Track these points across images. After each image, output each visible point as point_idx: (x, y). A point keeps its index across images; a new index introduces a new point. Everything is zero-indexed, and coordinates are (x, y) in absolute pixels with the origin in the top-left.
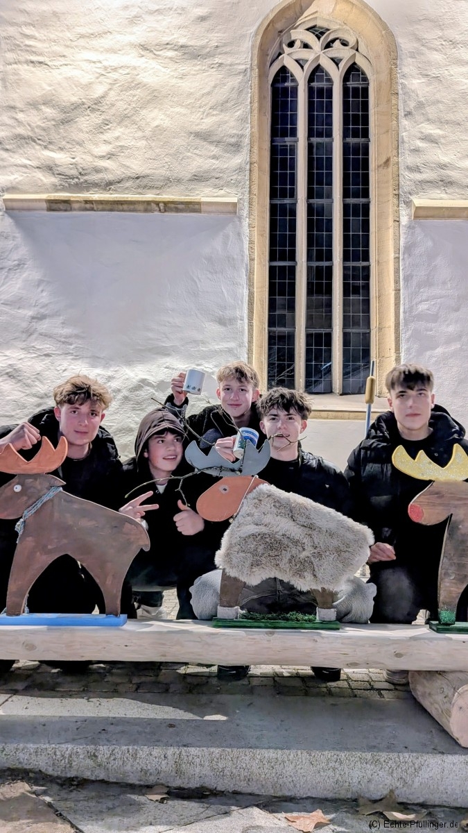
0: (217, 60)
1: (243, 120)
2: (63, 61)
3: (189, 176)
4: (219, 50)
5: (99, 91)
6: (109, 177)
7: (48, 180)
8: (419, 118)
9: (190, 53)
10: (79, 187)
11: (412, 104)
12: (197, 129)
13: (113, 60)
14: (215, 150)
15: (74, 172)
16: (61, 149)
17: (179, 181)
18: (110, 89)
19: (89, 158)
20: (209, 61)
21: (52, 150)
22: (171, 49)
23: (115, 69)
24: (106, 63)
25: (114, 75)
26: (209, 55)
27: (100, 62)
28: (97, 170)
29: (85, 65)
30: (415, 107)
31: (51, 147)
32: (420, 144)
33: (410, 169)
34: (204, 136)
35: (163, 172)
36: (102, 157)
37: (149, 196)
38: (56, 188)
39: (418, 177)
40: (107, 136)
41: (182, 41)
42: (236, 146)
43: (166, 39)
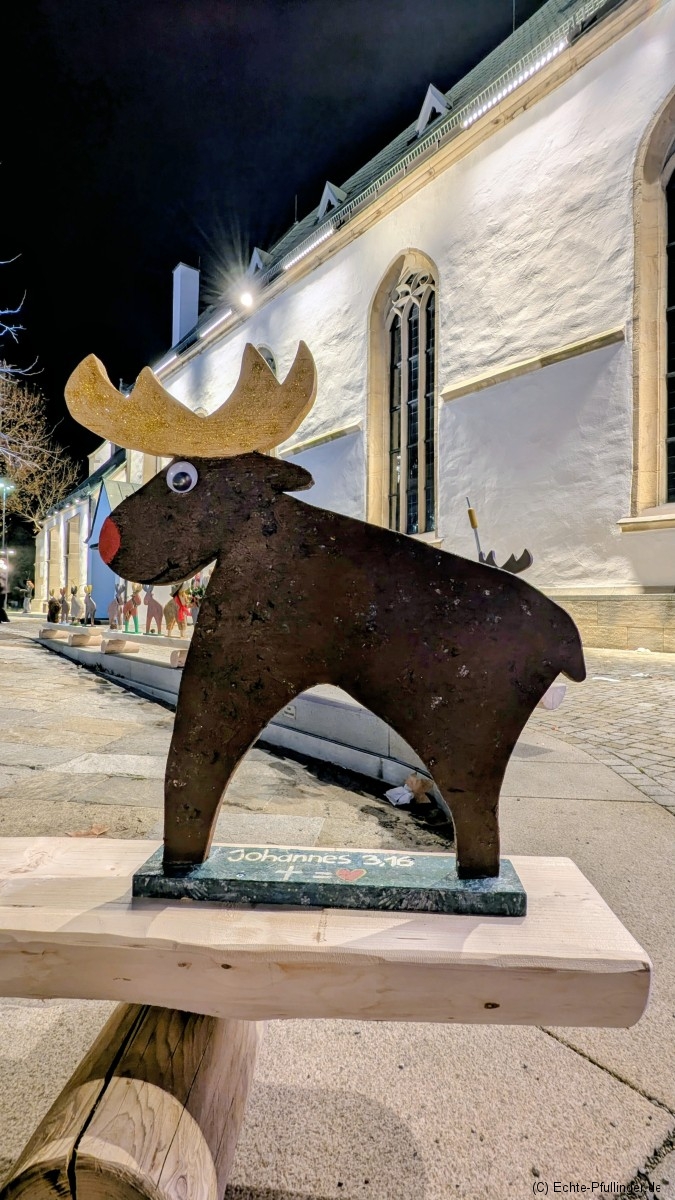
0: (353, 335)
1: (363, 369)
3: (341, 414)
4: (354, 328)
6: (313, 427)
8: (450, 324)
9: (342, 337)
11: (446, 315)
12: (344, 383)
14: (351, 393)
17: (338, 419)
20: (349, 338)
22: (335, 339)
26: (351, 333)
28: (309, 425)
30: (448, 317)
32: (450, 344)
33: (444, 366)
34: (347, 387)
35: (333, 416)
37: (329, 432)
39: (448, 369)
41: (339, 331)
42: (361, 386)
43: (333, 334)
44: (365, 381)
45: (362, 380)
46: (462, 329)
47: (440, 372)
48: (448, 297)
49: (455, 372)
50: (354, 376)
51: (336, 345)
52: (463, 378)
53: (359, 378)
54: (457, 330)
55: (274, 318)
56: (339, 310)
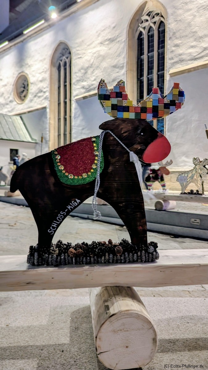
0: (118, 40)
1: (124, 58)
2: (85, 55)
4: (118, 36)
5: (92, 61)
7: (83, 91)
8: (174, 38)
9: (111, 40)
10: (89, 91)
12: (113, 65)
13: (95, 50)
14: (117, 70)
15: (88, 87)
16: (85, 81)
18: (94, 60)
19: (90, 82)
20: (116, 41)
21: (84, 82)
22: (107, 41)
23: (95, 53)
24: (93, 52)
25: (95, 55)
26: (116, 39)
27: (92, 52)
28: (92, 85)
29: (89, 54)
30: (172, 35)
31: (84, 81)
32: (173, 48)
33: (170, 59)
34: (115, 67)
36: (93, 81)
38: (85, 93)
40: (94, 74)
41: (109, 37)
42: (123, 67)
43: (106, 38)
44: (125, 64)
45: (124, 63)
46: (180, 42)
47: (168, 62)
48: (173, 25)
49: (176, 63)
50: (118, 61)
51: (107, 44)
52: (180, 66)
53: (122, 62)
54: (177, 42)
55: (69, 27)
56: (110, 26)
